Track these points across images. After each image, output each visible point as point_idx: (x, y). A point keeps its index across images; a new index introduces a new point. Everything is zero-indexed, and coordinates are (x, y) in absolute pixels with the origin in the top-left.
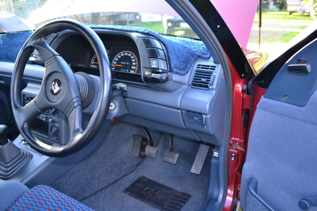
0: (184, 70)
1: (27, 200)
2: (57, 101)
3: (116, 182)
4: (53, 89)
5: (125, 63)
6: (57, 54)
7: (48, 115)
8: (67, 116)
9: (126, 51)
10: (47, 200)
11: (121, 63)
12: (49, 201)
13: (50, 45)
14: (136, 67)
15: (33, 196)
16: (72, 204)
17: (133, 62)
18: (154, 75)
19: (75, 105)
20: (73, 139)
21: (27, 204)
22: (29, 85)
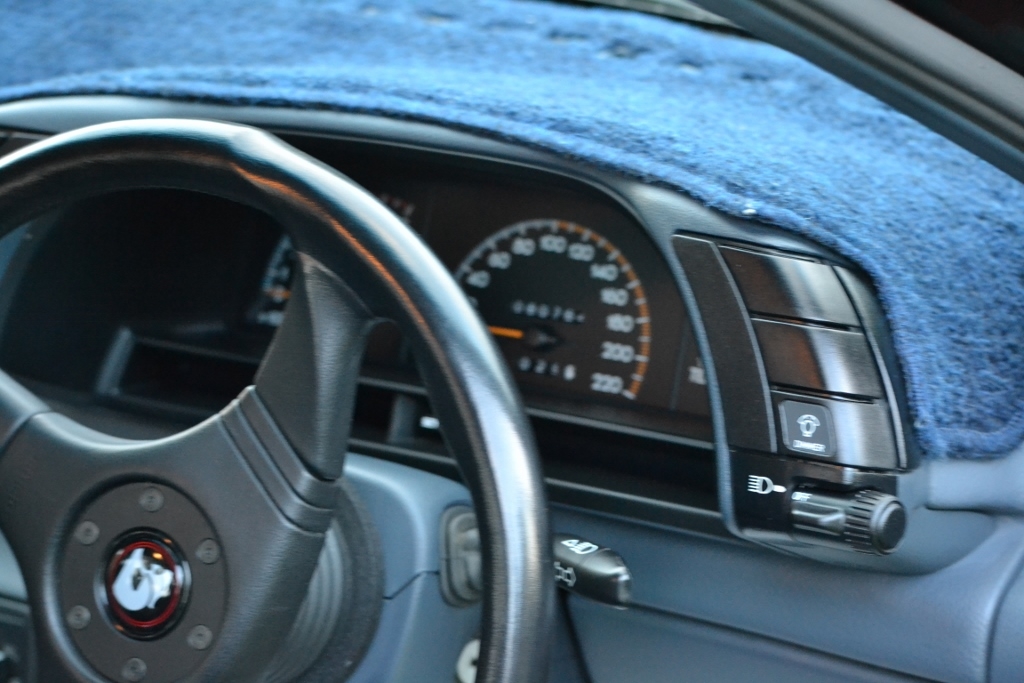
0: (1004, 420)
5: (544, 312)
9: (554, 224)
11: (518, 307)
14: (638, 350)
17: (615, 309)
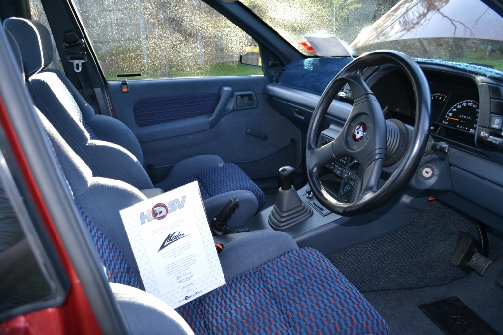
1: (294, 257)
2: (356, 149)
3: (412, 289)
4: (356, 133)
5: (465, 117)
6: (371, 92)
7: (345, 169)
8: (364, 169)
9: (471, 101)
10: (315, 265)
11: (460, 116)
12: (316, 267)
13: (365, 81)
15: (301, 256)
16: (342, 281)
18: (492, 138)
19: (376, 157)
20: (362, 197)
21: (292, 262)
22: (332, 126)
